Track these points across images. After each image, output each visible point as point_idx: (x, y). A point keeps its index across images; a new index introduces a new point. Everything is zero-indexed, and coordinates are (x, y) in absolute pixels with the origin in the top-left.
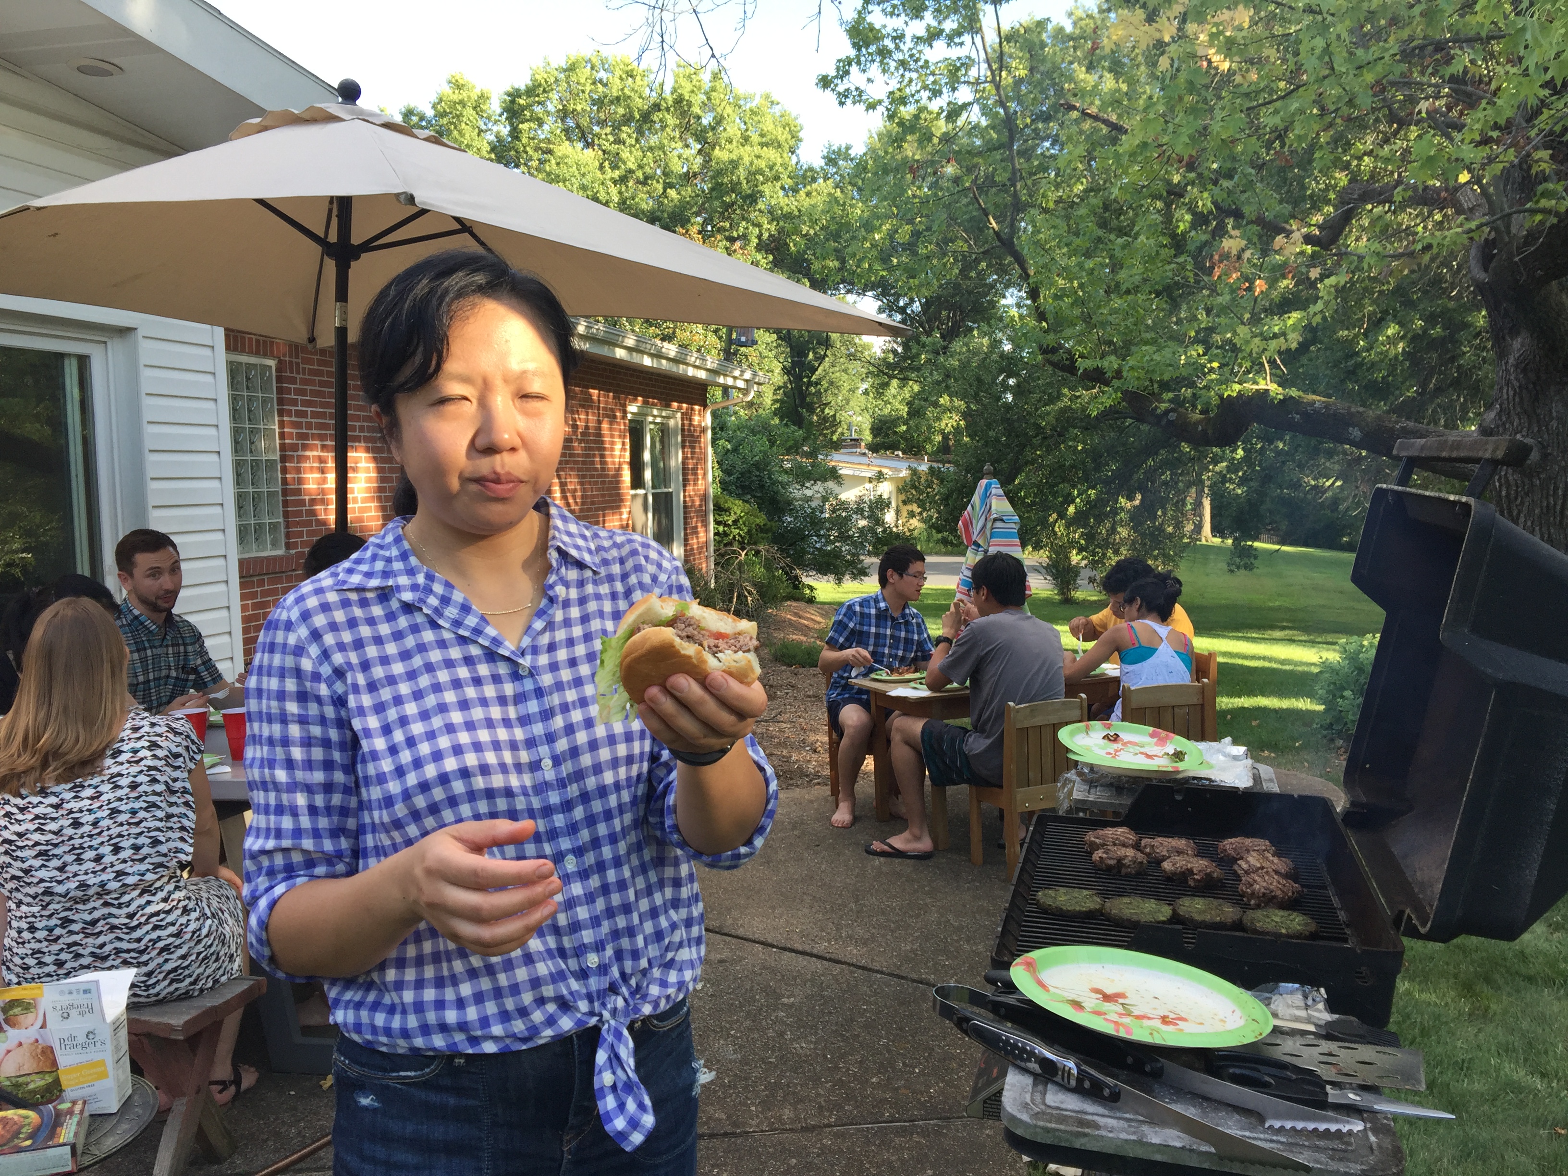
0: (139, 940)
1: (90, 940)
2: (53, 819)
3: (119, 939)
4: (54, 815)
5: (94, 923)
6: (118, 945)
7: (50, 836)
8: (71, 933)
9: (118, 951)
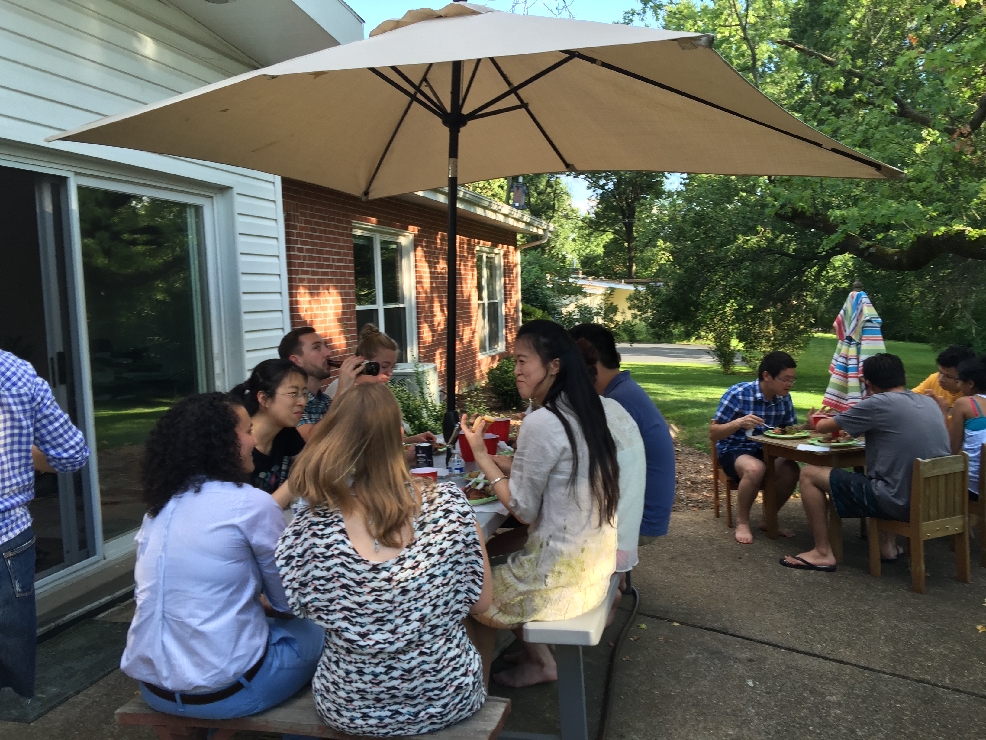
0: (441, 680)
1: (406, 685)
2: (387, 590)
3: (427, 681)
4: (388, 587)
5: (410, 671)
6: (427, 686)
7: (386, 605)
8: (392, 678)
9: (426, 691)
